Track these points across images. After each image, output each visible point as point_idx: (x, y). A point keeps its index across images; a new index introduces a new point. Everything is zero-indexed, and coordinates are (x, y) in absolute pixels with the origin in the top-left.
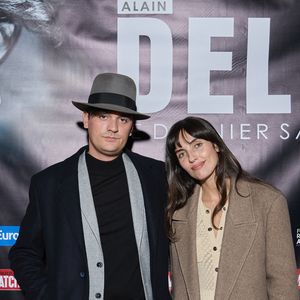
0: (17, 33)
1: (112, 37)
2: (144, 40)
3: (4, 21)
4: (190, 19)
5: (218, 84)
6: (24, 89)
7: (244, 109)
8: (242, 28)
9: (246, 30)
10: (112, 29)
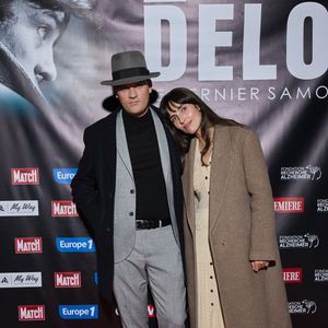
0: (66, 20)
1: (140, 21)
2: (165, 23)
3: (57, 10)
4: (200, 6)
5: (221, 57)
6: (75, 64)
7: (241, 76)
8: (240, 13)
9: (243, 14)
10: (141, 15)
